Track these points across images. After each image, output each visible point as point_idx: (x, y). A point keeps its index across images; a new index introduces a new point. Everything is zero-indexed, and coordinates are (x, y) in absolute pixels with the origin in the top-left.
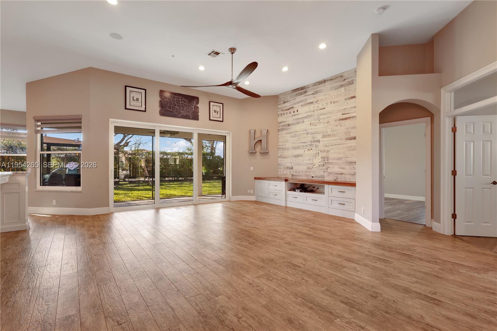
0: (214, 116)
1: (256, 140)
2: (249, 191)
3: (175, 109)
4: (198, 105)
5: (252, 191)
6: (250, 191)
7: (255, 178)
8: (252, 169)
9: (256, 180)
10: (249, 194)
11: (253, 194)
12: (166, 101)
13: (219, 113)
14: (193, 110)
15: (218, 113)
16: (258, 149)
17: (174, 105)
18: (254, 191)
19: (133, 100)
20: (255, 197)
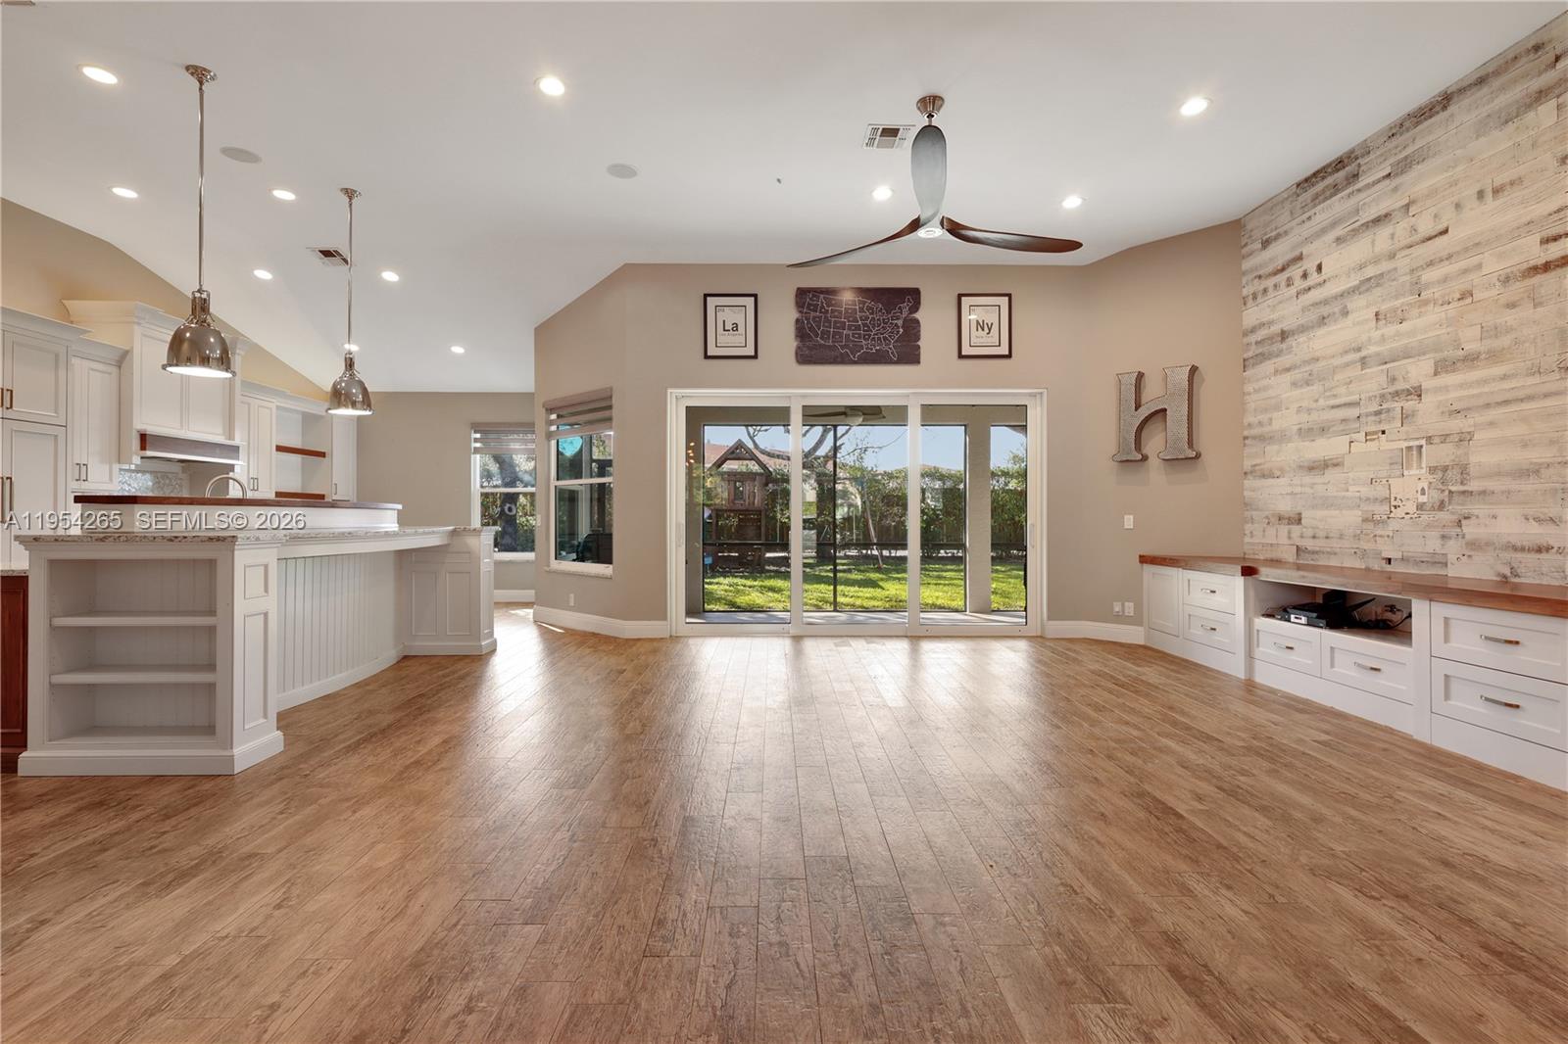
0: (976, 341)
1: (1144, 412)
2: (1117, 608)
3: (841, 337)
4: (917, 315)
5: (1130, 608)
6: (1123, 605)
7: (1140, 556)
8: (1129, 521)
9: (1145, 565)
10: (1120, 619)
11: (1136, 620)
12: (814, 318)
13: (995, 328)
14: (898, 332)
15: (990, 330)
16: (1154, 444)
17: (838, 328)
18: (1138, 607)
19: (724, 330)
20: (1141, 629)
